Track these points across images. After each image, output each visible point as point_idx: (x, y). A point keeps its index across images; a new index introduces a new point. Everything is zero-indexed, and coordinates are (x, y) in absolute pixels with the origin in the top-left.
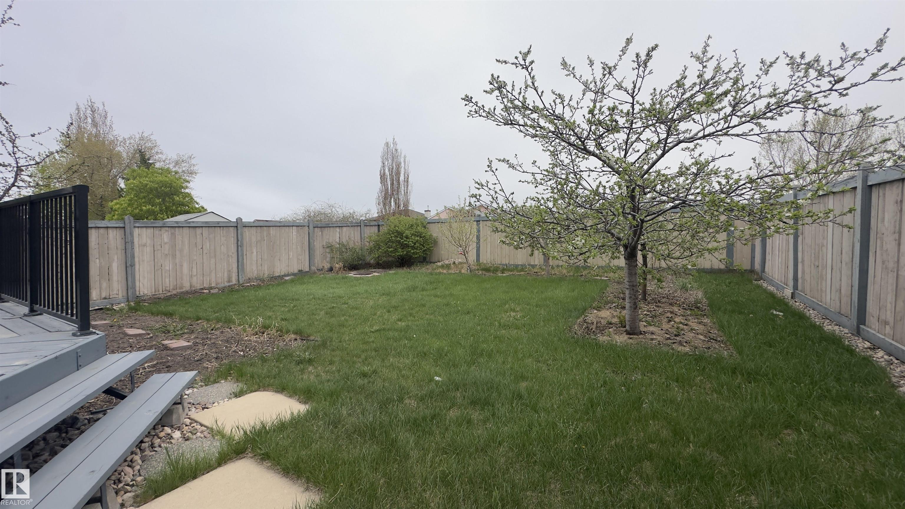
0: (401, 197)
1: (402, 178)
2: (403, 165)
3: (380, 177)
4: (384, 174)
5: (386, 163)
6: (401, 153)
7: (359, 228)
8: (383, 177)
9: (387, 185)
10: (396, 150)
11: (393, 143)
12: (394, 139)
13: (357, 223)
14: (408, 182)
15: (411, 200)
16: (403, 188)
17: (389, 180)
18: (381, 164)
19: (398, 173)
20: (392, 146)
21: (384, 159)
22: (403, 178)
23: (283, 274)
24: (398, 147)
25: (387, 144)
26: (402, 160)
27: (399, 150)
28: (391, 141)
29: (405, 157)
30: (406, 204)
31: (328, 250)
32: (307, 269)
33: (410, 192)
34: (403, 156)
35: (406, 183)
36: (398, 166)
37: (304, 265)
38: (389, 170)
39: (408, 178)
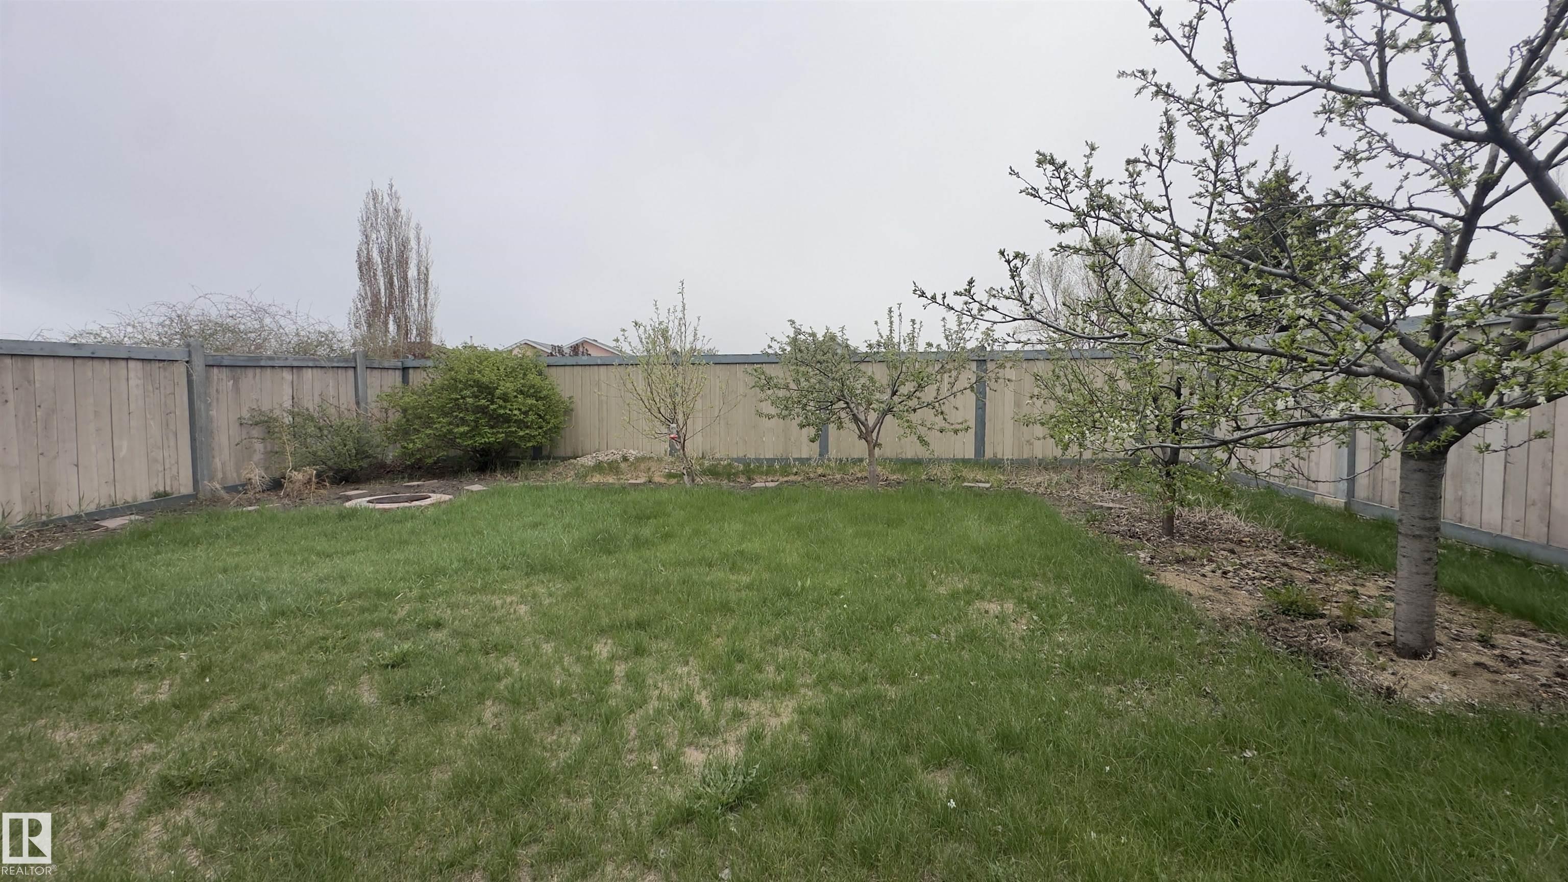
0: (413, 314)
1: (412, 273)
2: (413, 243)
3: (356, 266)
4: (369, 259)
5: (374, 236)
6: (409, 219)
7: (351, 373)
8: (365, 267)
9: (378, 284)
10: (396, 211)
11: (390, 195)
12: (391, 186)
13: (346, 361)
14: (427, 282)
15: (435, 320)
16: (415, 294)
17: (380, 274)
18: (358, 238)
19: (403, 263)
20: (387, 199)
21: (368, 226)
22: (416, 274)
23: (92, 508)
24: (403, 207)
25: (375, 196)
26: (412, 236)
27: (403, 213)
28: (383, 188)
29: (418, 228)
30: (425, 330)
31: (256, 432)
32: (186, 487)
33: (432, 305)
34: (413, 224)
35: (422, 286)
36: (404, 246)
37: (175, 478)
38: (381, 252)
39: (427, 275)
